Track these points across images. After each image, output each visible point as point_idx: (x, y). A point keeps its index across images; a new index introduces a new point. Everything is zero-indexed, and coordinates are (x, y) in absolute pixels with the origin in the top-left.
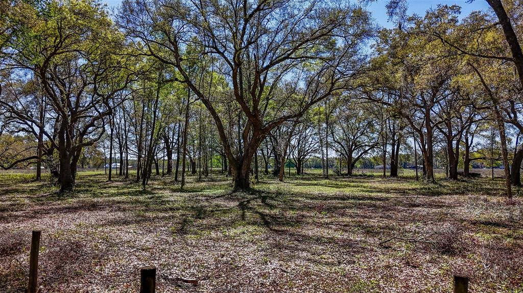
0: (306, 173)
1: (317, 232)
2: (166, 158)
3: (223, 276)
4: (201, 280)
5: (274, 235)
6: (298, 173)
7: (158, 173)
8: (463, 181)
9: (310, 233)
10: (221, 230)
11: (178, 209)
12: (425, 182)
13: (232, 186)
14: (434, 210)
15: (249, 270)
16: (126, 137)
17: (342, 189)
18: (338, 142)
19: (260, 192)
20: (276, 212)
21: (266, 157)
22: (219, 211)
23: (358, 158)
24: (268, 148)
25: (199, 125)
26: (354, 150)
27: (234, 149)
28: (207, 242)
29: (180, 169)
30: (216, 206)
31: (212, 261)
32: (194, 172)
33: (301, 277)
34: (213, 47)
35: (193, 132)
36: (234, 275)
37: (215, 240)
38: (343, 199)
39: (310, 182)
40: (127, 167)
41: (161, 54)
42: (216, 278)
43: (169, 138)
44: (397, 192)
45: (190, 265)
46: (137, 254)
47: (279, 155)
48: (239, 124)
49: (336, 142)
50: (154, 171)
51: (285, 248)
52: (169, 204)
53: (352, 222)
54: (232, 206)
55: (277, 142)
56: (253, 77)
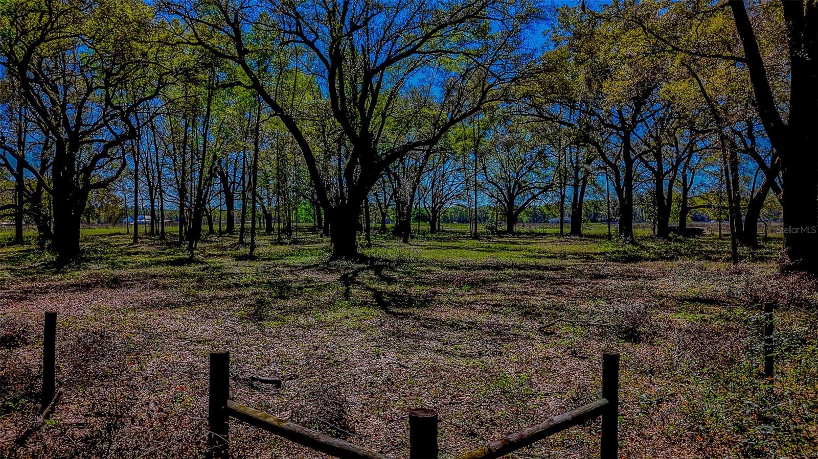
0: (443, 231)
1: (454, 315)
2: (225, 207)
3: (318, 374)
4: (286, 380)
5: (393, 319)
6: (433, 231)
7: (212, 232)
8: (676, 241)
9: (443, 317)
10: (314, 314)
11: (247, 286)
12: (621, 241)
13: (330, 251)
14: (626, 283)
15: (354, 365)
16: (159, 173)
17: (495, 254)
18: (492, 183)
19: (373, 260)
20: (396, 288)
21: (383, 206)
22: (310, 287)
23: (523, 208)
24: (385, 192)
25: (275, 156)
26: (517, 194)
27: (331, 194)
28: (294, 331)
29: (248, 224)
30: (305, 280)
31: (300, 355)
32: (269, 230)
33: (426, 372)
34: (296, 33)
35: (268, 167)
36: (331, 372)
37: (305, 328)
38: (497, 268)
39: (450, 244)
40: (162, 221)
41: (214, 41)
42: (307, 377)
43: (228, 175)
44: (577, 257)
45: (269, 361)
46: (191, 348)
47: (402, 203)
48: (339, 155)
49: (489, 182)
50: (205, 228)
51: (406, 337)
52: (233, 278)
53: (505, 300)
54: (330, 280)
55: (399, 184)
56: (360, 80)
